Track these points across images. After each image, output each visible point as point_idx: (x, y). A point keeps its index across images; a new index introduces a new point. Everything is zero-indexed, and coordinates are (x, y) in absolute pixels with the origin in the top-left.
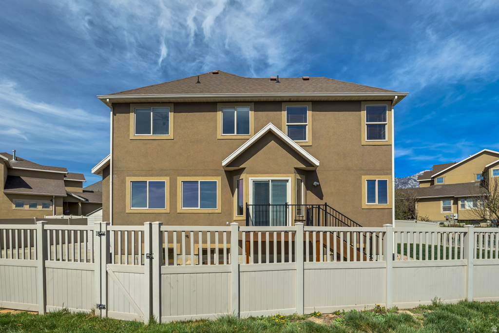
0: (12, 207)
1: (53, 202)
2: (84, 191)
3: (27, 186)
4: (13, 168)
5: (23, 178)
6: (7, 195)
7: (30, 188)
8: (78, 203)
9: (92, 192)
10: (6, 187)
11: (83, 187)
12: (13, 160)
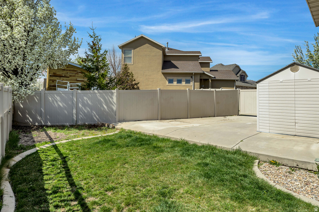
0: (166, 83)
1: (192, 78)
2: (211, 71)
3: (176, 67)
4: (167, 54)
5: (173, 62)
6: (163, 74)
7: (178, 68)
8: (209, 79)
9: (217, 71)
10: (163, 68)
11: (211, 67)
12: (167, 49)
